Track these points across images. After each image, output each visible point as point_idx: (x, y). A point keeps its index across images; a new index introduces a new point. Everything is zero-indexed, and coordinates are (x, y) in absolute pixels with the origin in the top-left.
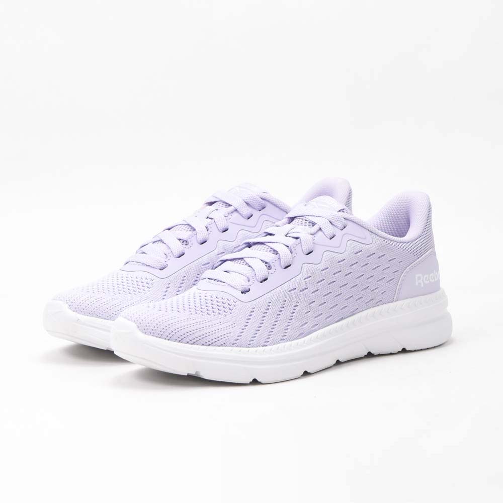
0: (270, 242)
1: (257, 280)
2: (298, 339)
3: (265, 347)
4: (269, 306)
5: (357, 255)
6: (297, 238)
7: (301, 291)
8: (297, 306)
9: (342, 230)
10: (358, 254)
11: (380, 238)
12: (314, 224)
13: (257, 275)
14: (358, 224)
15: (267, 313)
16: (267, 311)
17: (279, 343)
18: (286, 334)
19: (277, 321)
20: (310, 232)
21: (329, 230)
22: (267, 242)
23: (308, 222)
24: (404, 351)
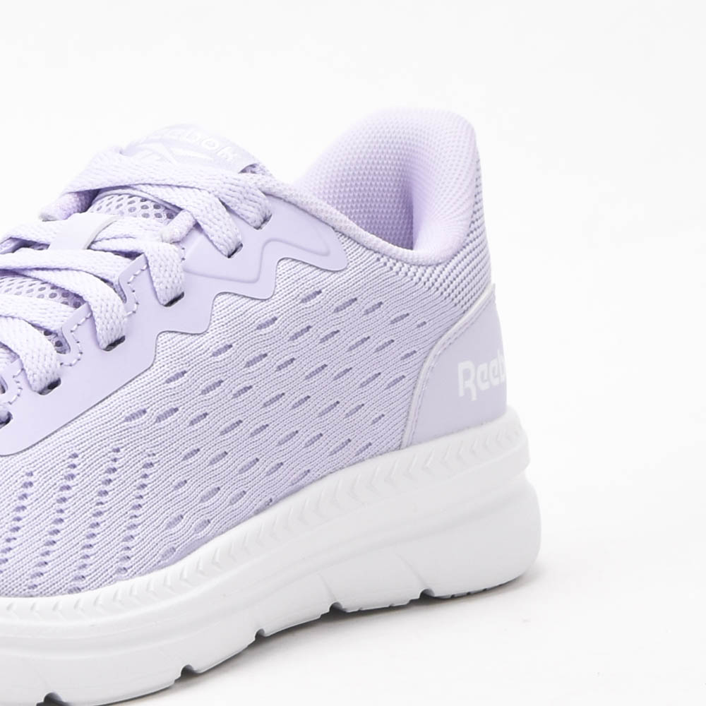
0: (43, 269)
1: (30, 386)
2: (162, 567)
3: (76, 596)
4: (74, 466)
5: (308, 304)
6: (131, 255)
7: (159, 419)
8: (152, 464)
9: (258, 228)
10: (313, 301)
11: (368, 253)
12: (172, 211)
13: (29, 373)
14: (305, 211)
15: (68, 488)
16: (70, 483)
17: (111, 580)
18: (129, 553)
19: (100, 514)
20: (167, 236)
21: (223, 228)
22: (31, 269)
23: (151, 205)
24: (427, 599)
